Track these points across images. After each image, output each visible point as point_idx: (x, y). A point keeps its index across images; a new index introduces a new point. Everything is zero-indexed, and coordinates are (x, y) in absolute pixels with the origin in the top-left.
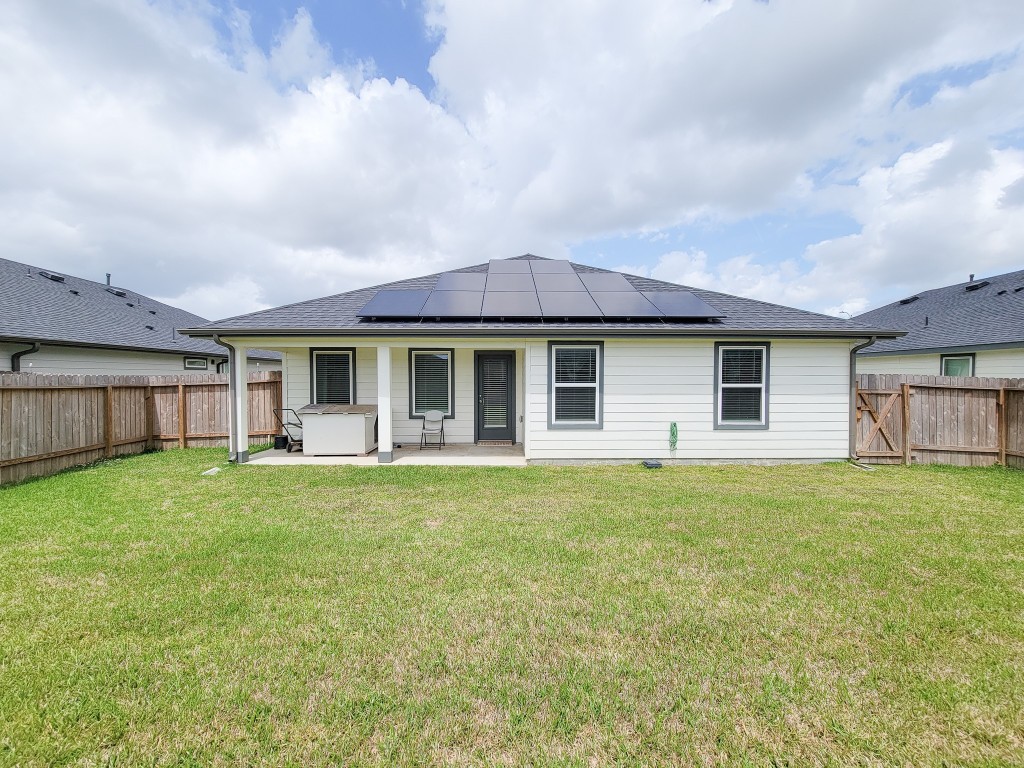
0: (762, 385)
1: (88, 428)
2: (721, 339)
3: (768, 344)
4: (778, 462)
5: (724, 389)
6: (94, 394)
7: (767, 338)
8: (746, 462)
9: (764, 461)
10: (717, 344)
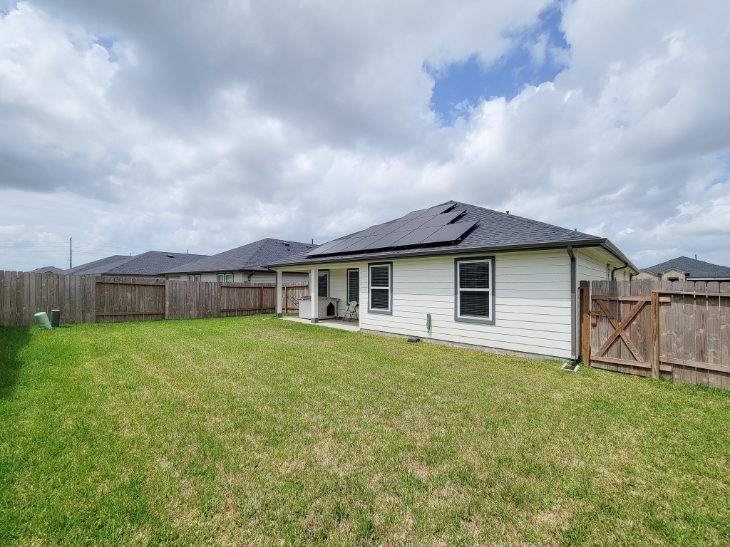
0: (490, 290)
1: (255, 302)
2: (459, 256)
3: (493, 258)
4: (504, 353)
5: (461, 292)
6: (257, 290)
7: (491, 253)
8: (479, 348)
9: (493, 350)
10: (456, 260)
